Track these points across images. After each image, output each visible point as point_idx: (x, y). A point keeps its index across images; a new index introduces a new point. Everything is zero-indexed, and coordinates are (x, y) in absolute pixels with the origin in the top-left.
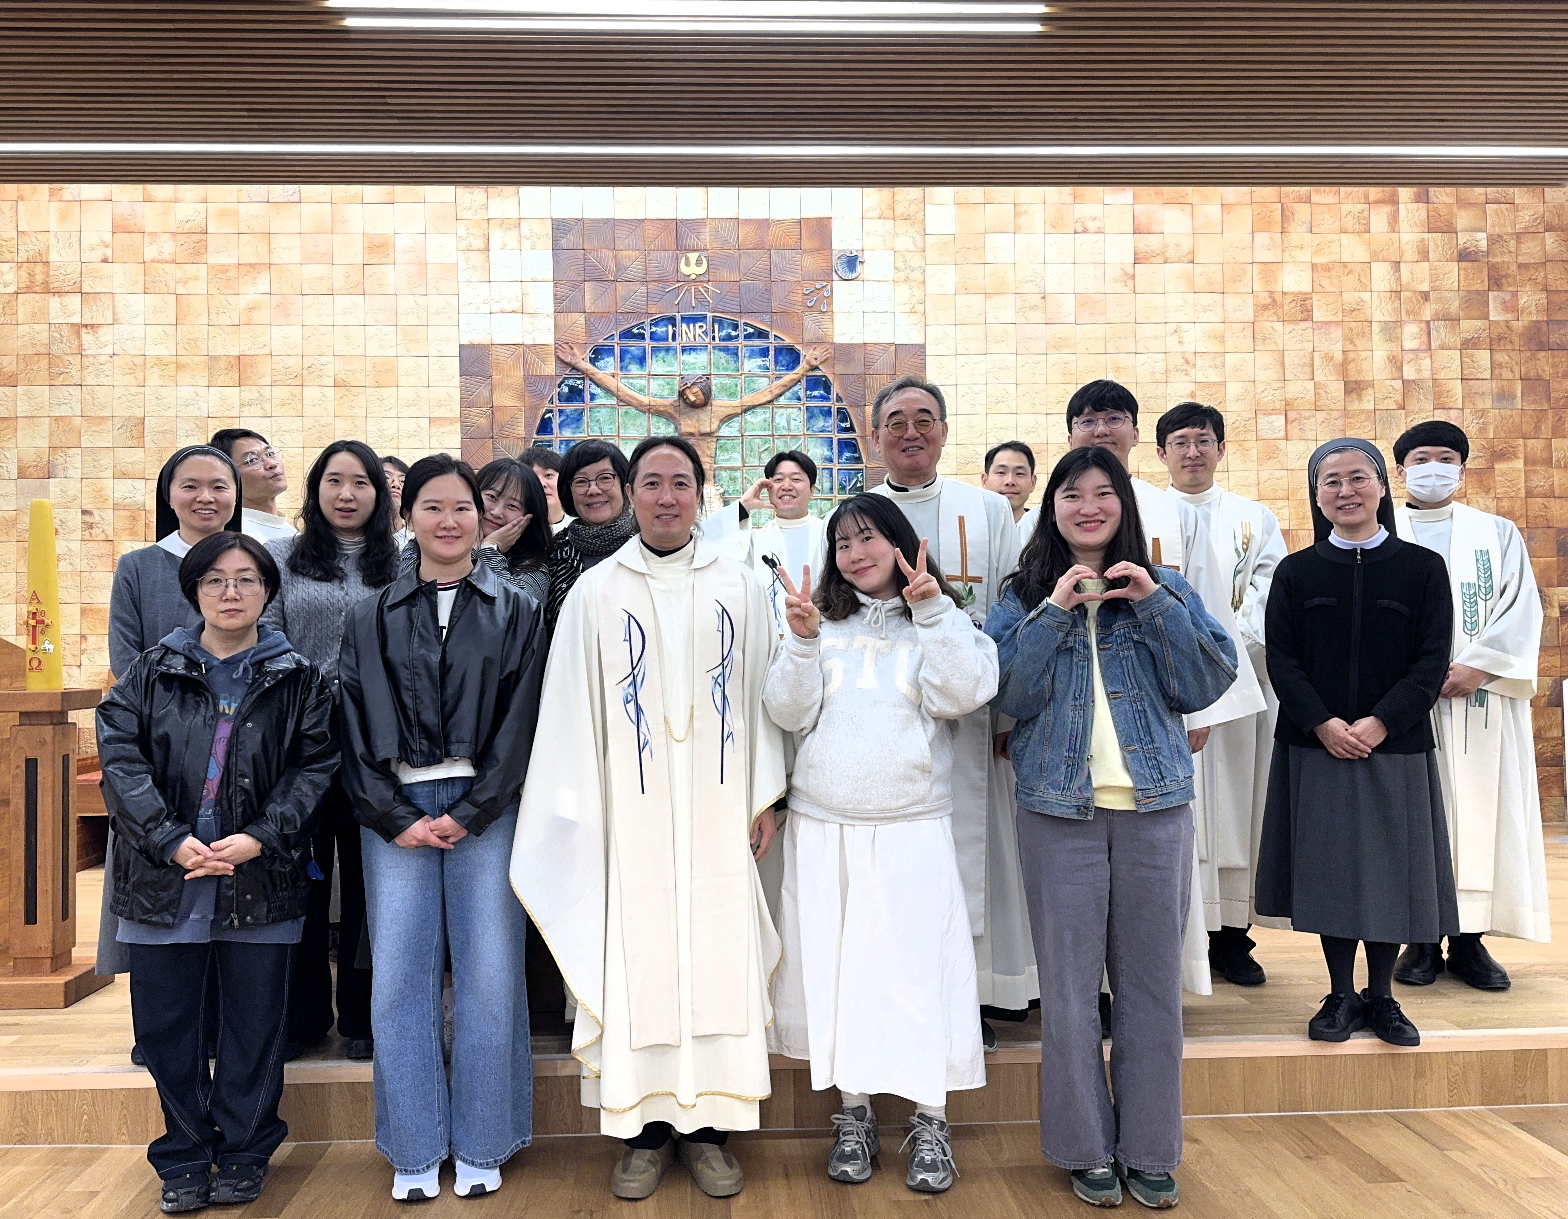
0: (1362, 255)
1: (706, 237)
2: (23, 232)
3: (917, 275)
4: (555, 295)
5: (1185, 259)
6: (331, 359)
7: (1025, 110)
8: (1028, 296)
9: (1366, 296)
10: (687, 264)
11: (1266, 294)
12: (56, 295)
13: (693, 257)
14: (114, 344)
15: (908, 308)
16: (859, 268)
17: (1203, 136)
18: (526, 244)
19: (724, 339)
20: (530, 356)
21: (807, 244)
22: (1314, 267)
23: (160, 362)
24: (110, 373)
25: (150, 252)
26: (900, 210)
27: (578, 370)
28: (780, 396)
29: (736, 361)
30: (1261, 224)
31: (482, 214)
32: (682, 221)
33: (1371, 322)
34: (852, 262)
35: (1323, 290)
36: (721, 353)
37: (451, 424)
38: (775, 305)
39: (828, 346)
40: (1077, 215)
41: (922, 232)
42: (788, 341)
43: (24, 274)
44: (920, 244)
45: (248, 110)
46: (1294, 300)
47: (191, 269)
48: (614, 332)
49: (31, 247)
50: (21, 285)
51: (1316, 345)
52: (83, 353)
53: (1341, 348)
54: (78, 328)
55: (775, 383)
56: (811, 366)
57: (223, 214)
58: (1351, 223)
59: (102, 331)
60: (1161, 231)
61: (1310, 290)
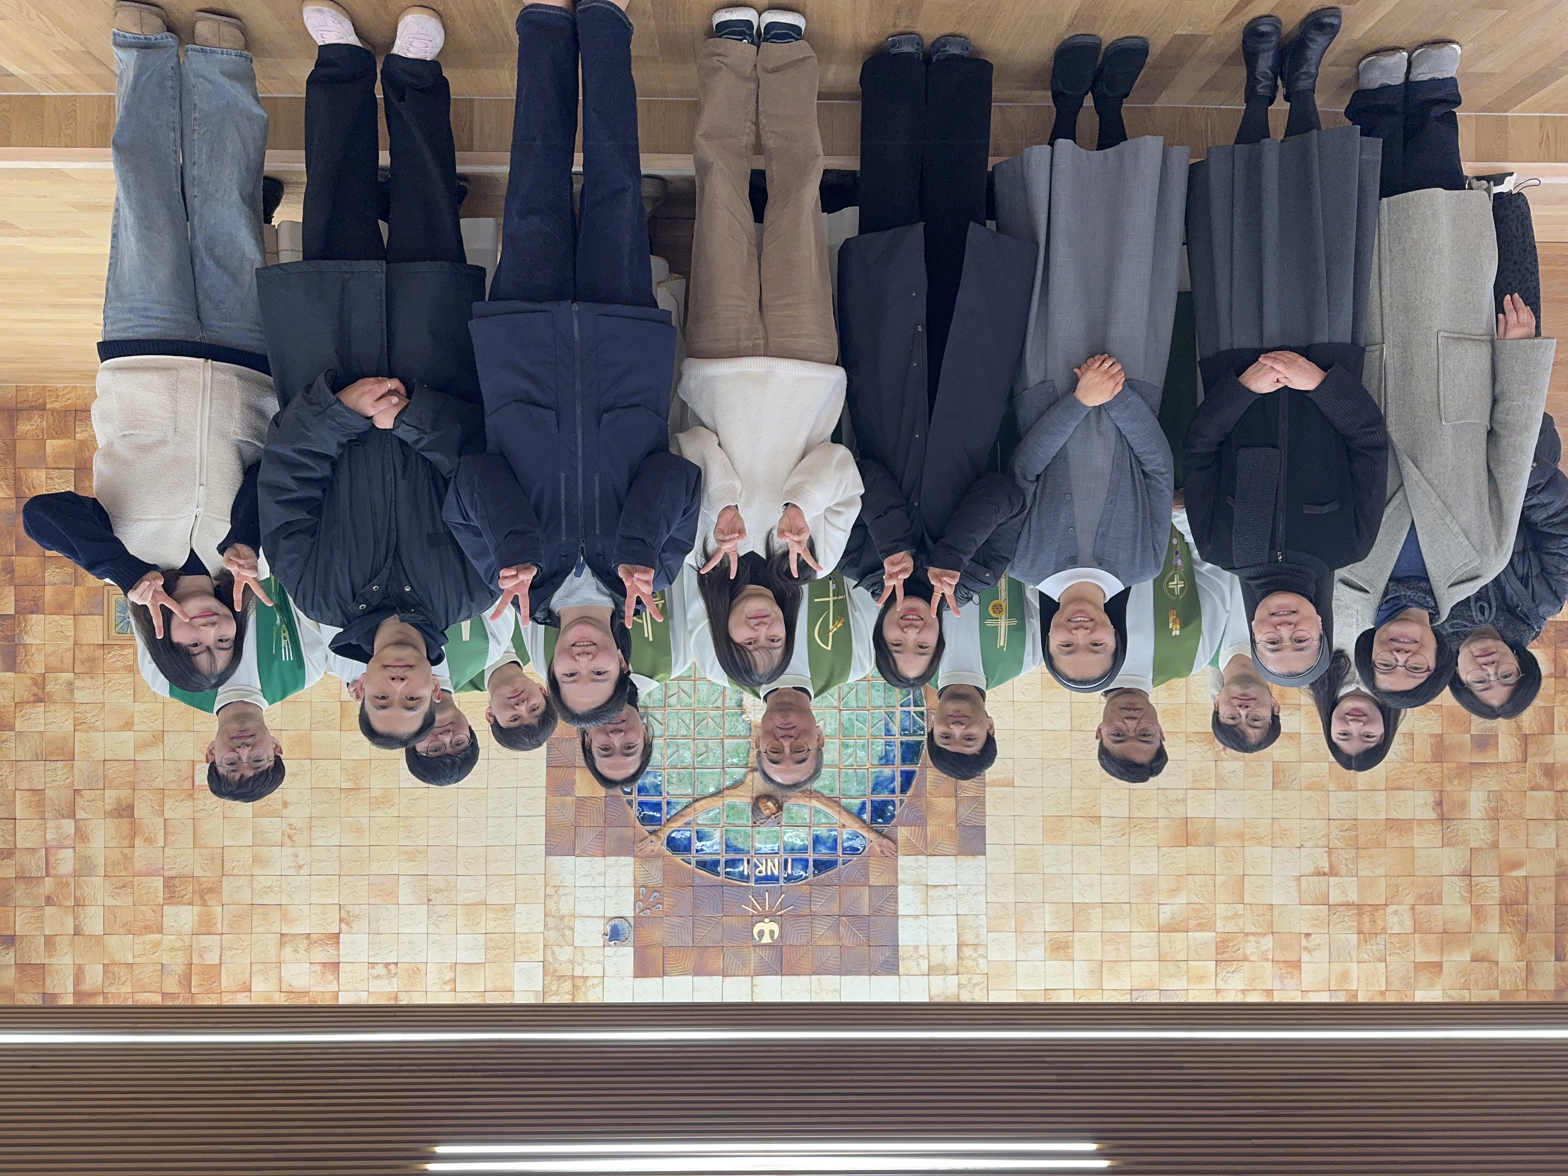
0: (112, 941)
1: (753, 959)
2: (1381, 961)
3: (551, 922)
4: (896, 902)
5: (289, 938)
6: (1103, 842)
8: (445, 901)
9: (109, 901)
10: (772, 933)
11: (210, 903)
12: (1351, 902)
13: (767, 939)
14: (1300, 858)
15: (562, 891)
16: (608, 928)
18: (923, 951)
19: (739, 860)
20: (920, 845)
21: (657, 952)
22: (160, 930)
23: (1258, 840)
24: (1304, 831)
25: (1268, 942)
26: (567, 986)
27: (877, 831)
28: (686, 807)
29: (727, 839)
30: (212, 972)
31: (964, 979)
32: (776, 974)
33: (105, 876)
34: (615, 935)
35: (152, 908)
36: (741, 847)
37: (994, 781)
38: (689, 892)
39: (640, 853)
40: (395, 980)
41: (546, 964)
42: (678, 859)
43: (1380, 923)
44: (549, 953)
46: (182, 897)
47: (1231, 927)
48: (842, 867)
49: (1374, 948)
50: (1382, 911)
51: (161, 854)
52: (1327, 849)
53: (136, 850)
54: (1333, 872)
55: (691, 819)
56: (656, 835)
57: (1201, 978)
58: (122, 974)
59: (1310, 870)
60: (312, 966)
61: (165, 907)
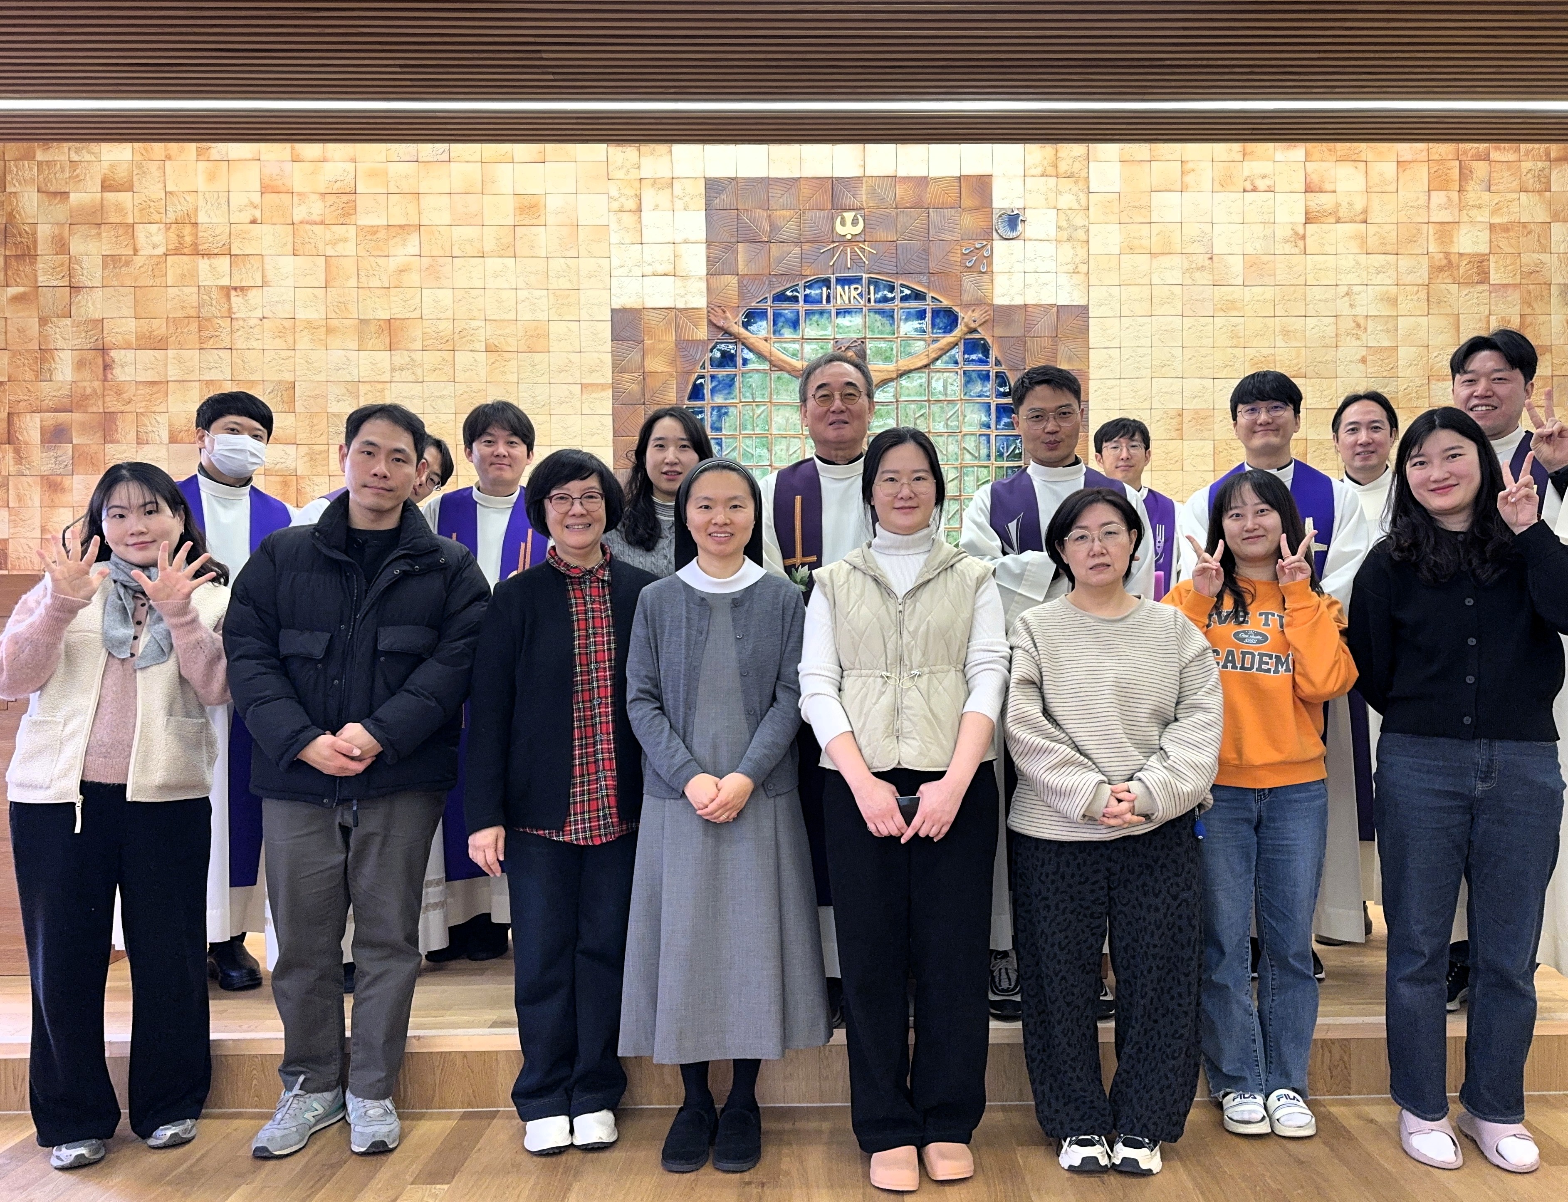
0: (1542, 216)
1: (863, 196)
2: (170, 193)
3: (1081, 235)
4: (708, 257)
5: (1358, 219)
6: (483, 323)
7: (1199, 63)
8: (1195, 257)
9: (1545, 257)
10: (843, 223)
11: (1442, 255)
12: (205, 257)
13: (849, 216)
14: (263, 306)
15: (1070, 268)
16: (1020, 227)
17: (1384, 90)
18: (679, 204)
19: (880, 302)
20: (682, 320)
21: (967, 202)
22: (1492, 227)
23: (310, 325)
24: (260, 337)
25: (299, 214)
26: (1063, 167)
27: (730, 334)
28: (937, 359)
29: (892, 324)
30: (1438, 182)
31: (634, 174)
32: (838, 179)
33: (1550, 284)
34: (1013, 221)
35: (1501, 251)
36: (877, 316)
37: (603, 390)
38: (933, 266)
39: (987, 308)
40: (1246, 173)
41: (1086, 190)
42: (946, 303)
43: (172, 236)
44: (1084, 202)
45: (400, 66)
46: (1470, 262)
47: (340, 230)
48: (767, 295)
49: (179, 208)
50: (170, 247)
51: (1492, 308)
52: (233, 316)
53: (1518, 312)
54: (227, 291)
55: (931, 346)
56: (970, 328)
57: (372, 174)
58: (1531, 181)
59: (252, 294)
60: (1333, 189)
61: (1488, 251)
